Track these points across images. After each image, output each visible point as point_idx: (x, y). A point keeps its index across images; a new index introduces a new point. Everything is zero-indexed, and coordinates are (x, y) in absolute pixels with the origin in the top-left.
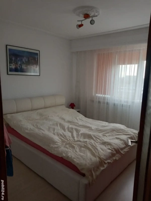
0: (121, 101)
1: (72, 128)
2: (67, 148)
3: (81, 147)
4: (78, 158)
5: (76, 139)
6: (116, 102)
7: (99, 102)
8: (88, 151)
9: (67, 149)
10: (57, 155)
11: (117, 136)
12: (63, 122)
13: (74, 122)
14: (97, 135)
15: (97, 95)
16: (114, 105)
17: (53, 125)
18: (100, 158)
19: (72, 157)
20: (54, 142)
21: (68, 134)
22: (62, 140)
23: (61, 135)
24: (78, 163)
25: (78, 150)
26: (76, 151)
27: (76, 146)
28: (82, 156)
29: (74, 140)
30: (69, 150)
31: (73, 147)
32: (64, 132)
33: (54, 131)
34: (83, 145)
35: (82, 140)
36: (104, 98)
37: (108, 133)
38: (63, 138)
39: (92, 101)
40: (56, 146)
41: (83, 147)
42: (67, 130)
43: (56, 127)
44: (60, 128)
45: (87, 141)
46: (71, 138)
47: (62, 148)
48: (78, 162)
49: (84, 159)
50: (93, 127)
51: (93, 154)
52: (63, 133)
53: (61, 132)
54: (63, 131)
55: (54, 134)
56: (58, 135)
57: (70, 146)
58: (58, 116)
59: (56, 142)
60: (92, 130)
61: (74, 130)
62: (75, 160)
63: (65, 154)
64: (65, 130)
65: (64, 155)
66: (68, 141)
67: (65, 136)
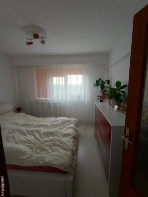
0: (58, 101)
1: (32, 131)
2: (39, 153)
3: (51, 146)
4: (56, 159)
5: (41, 140)
6: (55, 102)
7: (42, 104)
8: (58, 148)
9: (40, 155)
10: (33, 166)
11: (69, 126)
12: (18, 127)
13: (29, 125)
14: (56, 131)
15: (40, 98)
16: (54, 104)
17: (10, 133)
18: (71, 150)
19: (50, 161)
20: (23, 153)
21: (31, 138)
22: (29, 146)
23: (25, 141)
24: (59, 165)
25: (50, 151)
26: (50, 153)
27: (47, 148)
28: (57, 156)
29: (41, 141)
30: (44, 155)
31: (45, 150)
32: (26, 137)
33: (15, 139)
34: (52, 144)
35: (47, 139)
36: (46, 100)
37: (61, 126)
38: (29, 143)
39: (37, 104)
40: (27, 156)
41: (53, 146)
42: (27, 135)
43: (15, 135)
44: (19, 135)
45: (52, 139)
46: (37, 141)
47: (35, 156)
48: (58, 163)
49: (61, 157)
50: (48, 124)
51: (65, 149)
52: (26, 139)
53: (23, 138)
54: (24, 137)
55: (17, 143)
56: (22, 142)
57: (40, 150)
58: (10, 122)
59: (25, 152)
60: (48, 127)
61: (34, 132)
62: (54, 163)
63: (41, 160)
64: (25, 135)
65: (41, 162)
66: (35, 145)
67: (30, 141)
